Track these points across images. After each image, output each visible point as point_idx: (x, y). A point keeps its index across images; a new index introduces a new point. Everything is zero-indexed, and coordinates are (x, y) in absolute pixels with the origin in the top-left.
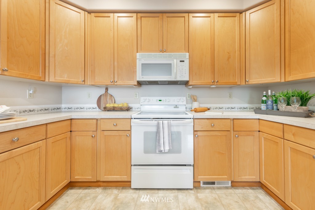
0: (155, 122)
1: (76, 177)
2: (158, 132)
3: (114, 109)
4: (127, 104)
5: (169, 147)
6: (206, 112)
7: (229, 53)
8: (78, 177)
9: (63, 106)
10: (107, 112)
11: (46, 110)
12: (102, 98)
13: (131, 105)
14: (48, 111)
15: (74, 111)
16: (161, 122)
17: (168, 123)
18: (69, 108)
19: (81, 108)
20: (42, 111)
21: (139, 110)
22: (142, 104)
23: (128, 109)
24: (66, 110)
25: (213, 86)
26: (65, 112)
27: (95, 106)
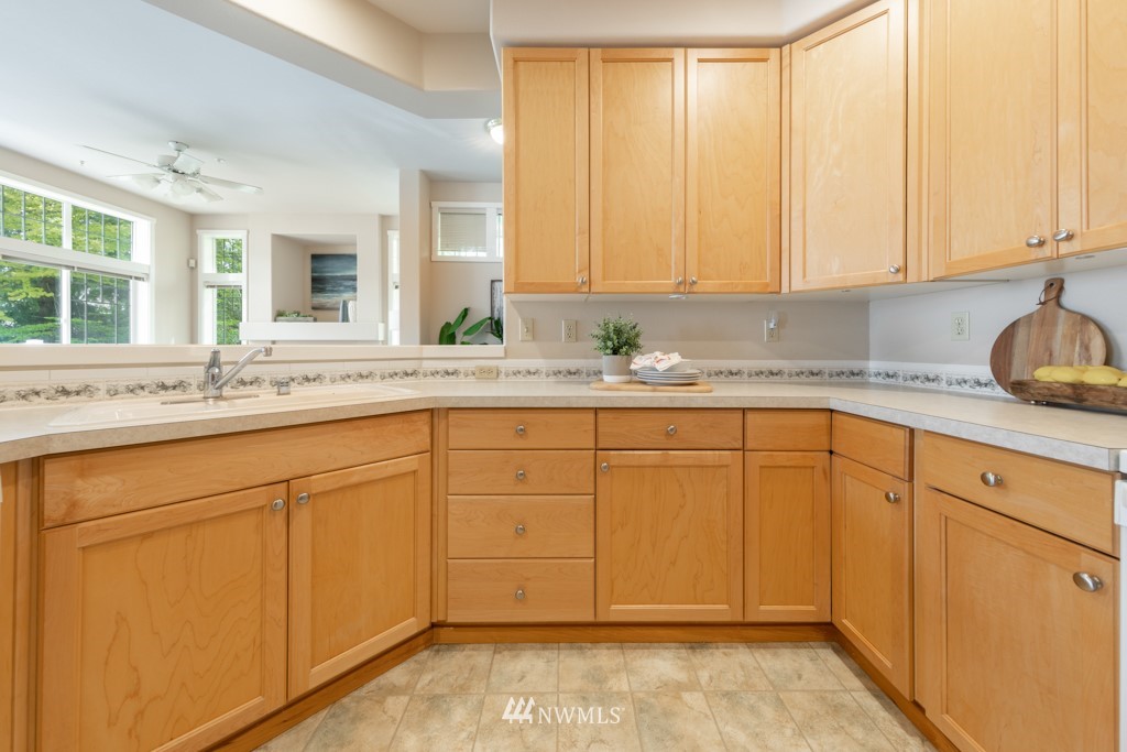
1: (844, 621)
9: (873, 365)
11: (812, 374)
12: (1021, 335)
14: (818, 377)
15: (904, 389)
18: (888, 375)
19: (928, 379)
20: (803, 377)
24: (880, 380)
26: (877, 386)
27: (986, 372)
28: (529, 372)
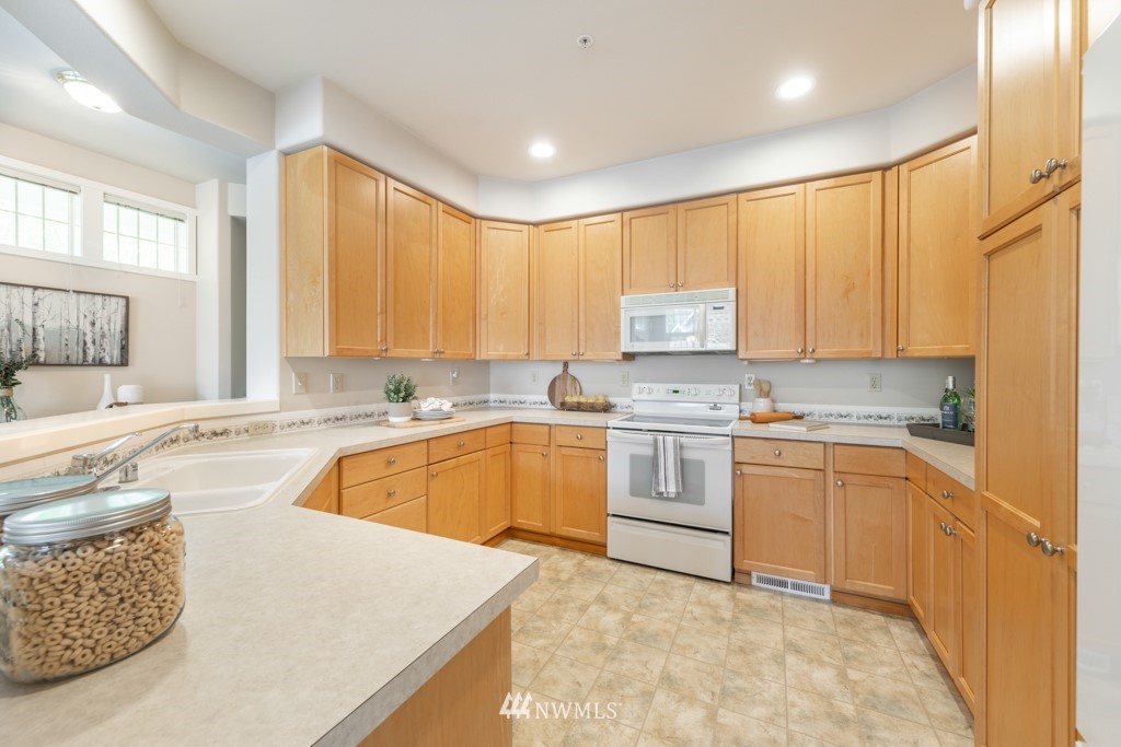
0: (649, 437)
1: (519, 521)
2: (655, 458)
3: (578, 407)
4: (606, 396)
5: (677, 488)
6: (771, 425)
7: (848, 278)
8: (522, 522)
9: (492, 397)
10: (565, 412)
12: (557, 382)
13: (612, 400)
15: (510, 408)
16: (661, 437)
17: (675, 441)
18: (501, 402)
19: (521, 403)
21: (630, 410)
22: (634, 397)
23: (607, 408)
24: (496, 404)
25: (807, 361)
26: (495, 408)
27: (545, 398)
28: (303, 423)
